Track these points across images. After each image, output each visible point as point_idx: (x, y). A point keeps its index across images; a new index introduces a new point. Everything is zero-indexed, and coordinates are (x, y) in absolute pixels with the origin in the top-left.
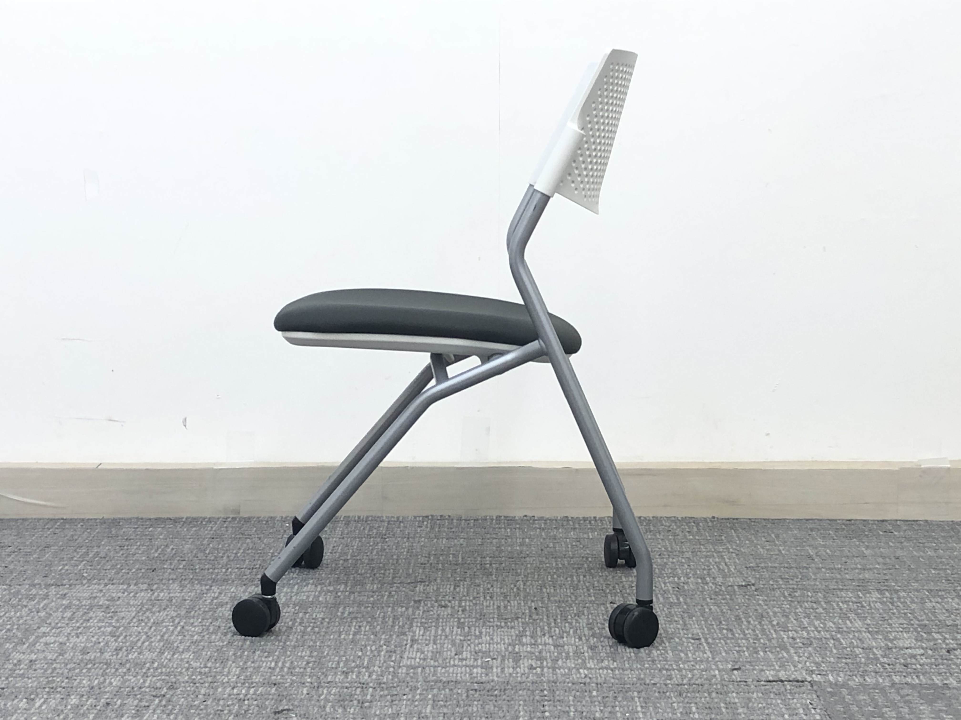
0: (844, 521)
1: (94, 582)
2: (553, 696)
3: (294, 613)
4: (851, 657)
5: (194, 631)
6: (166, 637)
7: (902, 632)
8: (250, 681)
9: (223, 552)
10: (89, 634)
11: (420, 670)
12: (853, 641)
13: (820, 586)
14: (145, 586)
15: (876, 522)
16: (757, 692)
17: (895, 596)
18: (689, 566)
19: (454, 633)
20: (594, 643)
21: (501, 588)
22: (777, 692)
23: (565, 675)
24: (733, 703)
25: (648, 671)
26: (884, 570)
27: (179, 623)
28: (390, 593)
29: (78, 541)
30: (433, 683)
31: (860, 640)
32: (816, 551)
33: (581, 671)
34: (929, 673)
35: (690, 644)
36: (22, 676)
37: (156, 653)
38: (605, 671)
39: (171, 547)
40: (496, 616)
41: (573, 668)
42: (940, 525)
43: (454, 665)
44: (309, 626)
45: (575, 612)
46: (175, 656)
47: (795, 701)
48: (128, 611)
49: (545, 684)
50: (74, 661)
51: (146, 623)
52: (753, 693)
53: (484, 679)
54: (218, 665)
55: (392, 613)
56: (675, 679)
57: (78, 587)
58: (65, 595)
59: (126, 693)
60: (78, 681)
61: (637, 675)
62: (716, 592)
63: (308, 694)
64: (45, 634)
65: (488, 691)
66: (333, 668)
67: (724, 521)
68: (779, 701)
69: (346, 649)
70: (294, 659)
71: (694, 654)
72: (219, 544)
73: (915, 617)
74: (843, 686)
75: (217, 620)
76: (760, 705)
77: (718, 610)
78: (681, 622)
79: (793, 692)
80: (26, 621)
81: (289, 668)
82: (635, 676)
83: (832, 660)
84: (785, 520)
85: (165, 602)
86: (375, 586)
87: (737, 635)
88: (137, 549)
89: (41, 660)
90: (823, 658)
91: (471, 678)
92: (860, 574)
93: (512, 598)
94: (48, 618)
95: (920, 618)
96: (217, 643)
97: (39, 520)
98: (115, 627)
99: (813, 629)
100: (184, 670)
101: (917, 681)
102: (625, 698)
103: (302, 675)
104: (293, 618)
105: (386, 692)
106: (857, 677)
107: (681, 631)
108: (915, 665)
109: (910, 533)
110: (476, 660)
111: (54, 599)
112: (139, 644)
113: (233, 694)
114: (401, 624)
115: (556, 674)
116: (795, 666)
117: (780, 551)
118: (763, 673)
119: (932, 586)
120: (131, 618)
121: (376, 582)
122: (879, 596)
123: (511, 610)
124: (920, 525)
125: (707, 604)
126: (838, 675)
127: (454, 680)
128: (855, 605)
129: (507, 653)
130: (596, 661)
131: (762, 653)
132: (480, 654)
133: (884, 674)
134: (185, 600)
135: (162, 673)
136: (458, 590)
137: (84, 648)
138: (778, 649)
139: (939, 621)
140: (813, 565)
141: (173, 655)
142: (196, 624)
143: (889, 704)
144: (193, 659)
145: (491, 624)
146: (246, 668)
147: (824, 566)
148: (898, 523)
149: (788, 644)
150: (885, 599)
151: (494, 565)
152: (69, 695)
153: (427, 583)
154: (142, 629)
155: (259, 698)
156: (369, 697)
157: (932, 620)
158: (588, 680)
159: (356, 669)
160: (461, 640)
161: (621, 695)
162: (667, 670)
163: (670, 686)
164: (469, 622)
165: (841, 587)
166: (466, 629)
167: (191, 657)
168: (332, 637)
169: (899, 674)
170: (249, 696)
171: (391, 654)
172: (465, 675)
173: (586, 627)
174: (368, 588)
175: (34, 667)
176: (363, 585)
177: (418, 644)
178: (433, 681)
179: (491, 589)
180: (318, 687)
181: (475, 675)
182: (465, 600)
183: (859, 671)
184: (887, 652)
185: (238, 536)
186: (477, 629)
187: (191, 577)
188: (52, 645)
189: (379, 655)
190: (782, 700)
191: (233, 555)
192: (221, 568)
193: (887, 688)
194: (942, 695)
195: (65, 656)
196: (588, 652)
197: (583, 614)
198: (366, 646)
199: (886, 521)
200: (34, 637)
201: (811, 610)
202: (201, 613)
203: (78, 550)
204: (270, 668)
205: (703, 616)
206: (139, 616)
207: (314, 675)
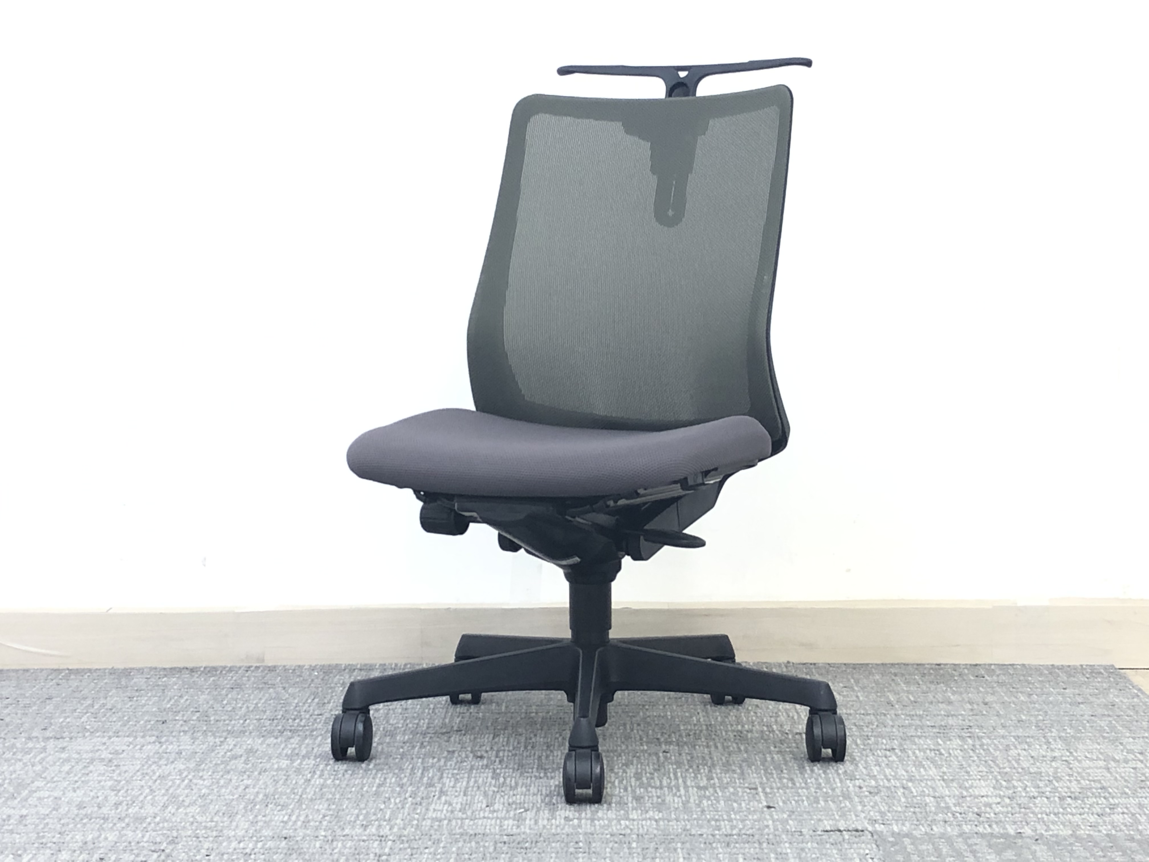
0: (933, 666)
1: (98, 734)
2: (589, 848)
3: (314, 765)
4: (920, 806)
5: (202, 785)
6: (171, 791)
7: (980, 780)
8: (258, 835)
9: (242, 702)
10: (86, 788)
11: (446, 822)
12: (925, 789)
13: (897, 733)
14: (154, 738)
15: (968, 667)
16: (812, 842)
17: (978, 743)
18: (755, 713)
19: (488, 784)
20: (641, 793)
21: (545, 737)
22: (833, 842)
23: (604, 826)
24: (785, 854)
25: (695, 822)
26: (969, 716)
27: (187, 776)
28: (422, 744)
29: (82, 692)
30: (458, 836)
31: (933, 788)
32: (898, 697)
33: (622, 822)
34: (1003, 823)
35: (745, 794)
36: (11, 832)
37: (159, 808)
38: (649, 822)
39: (185, 698)
40: (536, 766)
41: (613, 819)
42: (1038, 670)
43: (484, 817)
44: (330, 778)
45: (624, 762)
46: (180, 810)
47: (852, 850)
48: (133, 765)
49: (581, 836)
50: (69, 816)
51: (151, 777)
52: (807, 843)
53: (515, 830)
54: (225, 819)
55: (422, 763)
56: (724, 830)
57: (79, 739)
58: (64, 748)
59: (121, 848)
60: (70, 836)
61: (683, 825)
62: (781, 740)
63: (321, 848)
64: (38, 789)
65: (519, 843)
66: (351, 821)
67: (801, 666)
68: (835, 851)
69: (368, 801)
70: (309, 813)
71: (749, 804)
72: (238, 694)
73: (998, 765)
74: (907, 835)
75: (229, 772)
76: (814, 856)
77: (781, 758)
78: (738, 771)
79: (851, 841)
80: (19, 775)
81: (304, 822)
82: (680, 827)
83: (899, 809)
84: (867, 664)
85: (173, 755)
86: (407, 737)
87: (798, 785)
88: (146, 700)
89: (32, 815)
90: (890, 807)
91: (501, 831)
92: (941, 721)
93: (556, 748)
94: (44, 772)
95: (1001, 766)
96: (227, 797)
97: (42, 670)
98: (116, 781)
99: (883, 777)
100: (188, 824)
101: (989, 830)
102: (667, 849)
103: (317, 828)
104: (313, 770)
105: (406, 845)
106: (923, 826)
107: (737, 781)
108: (989, 813)
109: (1004, 678)
110: (508, 811)
111: (52, 753)
112: (141, 798)
113: (239, 849)
114: (430, 775)
115: (595, 826)
116: (857, 816)
117: (857, 697)
118: (820, 823)
119: (1020, 732)
120: (134, 772)
121: (408, 732)
122: (960, 743)
123: (553, 760)
124: (1016, 668)
125: (770, 753)
126: (903, 824)
127: (482, 832)
128: (933, 752)
129: (543, 805)
130: (640, 811)
131: (822, 803)
132: (514, 806)
133: (954, 823)
134: (196, 753)
135: (163, 827)
136: (496, 740)
137: (80, 802)
138: (841, 798)
139: (1022, 769)
140: (892, 712)
141: (177, 809)
142: (205, 777)
143: (954, 854)
144: (198, 813)
145: (528, 775)
146: (257, 822)
147: (904, 712)
148: (993, 667)
149: (853, 793)
150: (966, 747)
151: (540, 714)
152: (60, 851)
153: (463, 732)
154: (146, 783)
155: (266, 852)
156: (387, 850)
157: (1014, 768)
158: (629, 831)
159: (377, 823)
160: (494, 792)
161: (663, 846)
162: (717, 820)
163: (718, 837)
164: (505, 773)
165: (919, 734)
166: (502, 780)
167: (197, 811)
168: (353, 789)
169: (971, 823)
170: (256, 850)
171: (417, 806)
172: (495, 828)
173: (634, 777)
174: (398, 738)
175: (24, 822)
176: (393, 735)
177: (447, 795)
178: (458, 834)
179: (533, 740)
180: (332, 841)
181: (505, 827)
182: (504, 750)
183: (927, 820)
184: (960, 801)
185: (261, 686)
186: (513, 780)
187: (205, 728)
188: (45, 800)
189: (403, 808)
190: (838, 850)
191: (254, 706)
192: (239, 719)
193: (955, 837)
194: (1013, 845)
195: (60, 811)
196: (632, 803)
197: (632, 764)
198: (389, 799)
199: (980, 665)
200: (27, 792)
201: (884, 758)
202: (211, 765)
203: (82, 702)
204: (283, 822)
205: (763, 766)
206: (143, 770)
207: (330, 829)
